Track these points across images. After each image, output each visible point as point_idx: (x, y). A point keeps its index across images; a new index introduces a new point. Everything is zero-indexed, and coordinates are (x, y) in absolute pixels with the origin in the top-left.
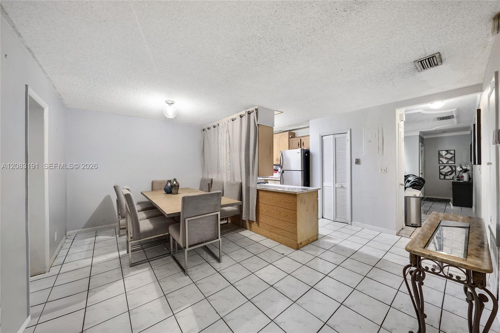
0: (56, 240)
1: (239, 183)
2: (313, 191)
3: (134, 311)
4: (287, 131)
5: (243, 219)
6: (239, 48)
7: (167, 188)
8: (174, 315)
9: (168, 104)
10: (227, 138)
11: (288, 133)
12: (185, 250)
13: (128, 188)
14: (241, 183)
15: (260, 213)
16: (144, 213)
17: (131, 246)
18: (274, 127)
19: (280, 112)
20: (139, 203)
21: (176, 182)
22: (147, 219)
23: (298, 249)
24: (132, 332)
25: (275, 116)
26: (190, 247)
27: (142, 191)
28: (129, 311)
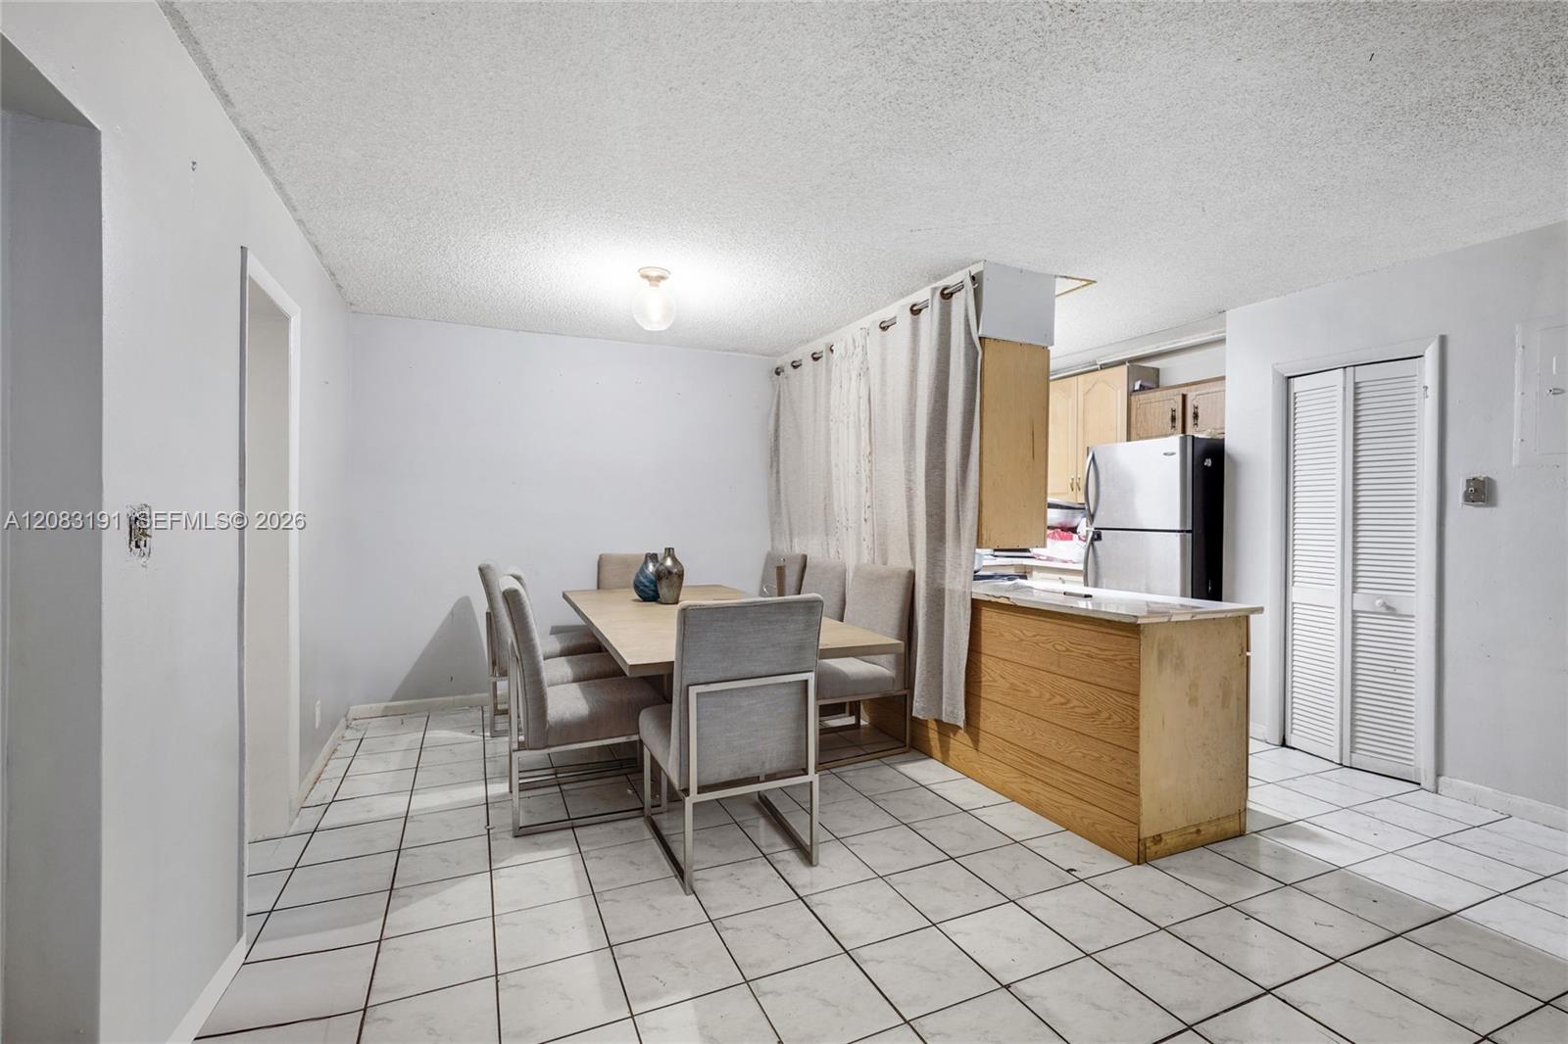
0: (317, 726)
1: (905, 573)
2: (1223, 615)
3: (513, 979)
4: (1121, 363)
5: (913, 715)
6: (884, 36)
7: (644, 581)
8: (632, 1016)
9: (646, 281)
10: (860, 398)
11: (1124, 369)
12: (687, 799)
13: (518, 573)
14: (912, 575)
15: (983, 695)
16: (568, 661)
17: (520, 772)
18: (1052, 344)
19: (1081, 280)
20: (556, 631)
21: (675, 560)
22: (574, 681)
23: (1141, 858)
24: (498, 1043)
25: (1057, 300)
26: (702, 789)
27: (565, 590)
28: (497, 975)
